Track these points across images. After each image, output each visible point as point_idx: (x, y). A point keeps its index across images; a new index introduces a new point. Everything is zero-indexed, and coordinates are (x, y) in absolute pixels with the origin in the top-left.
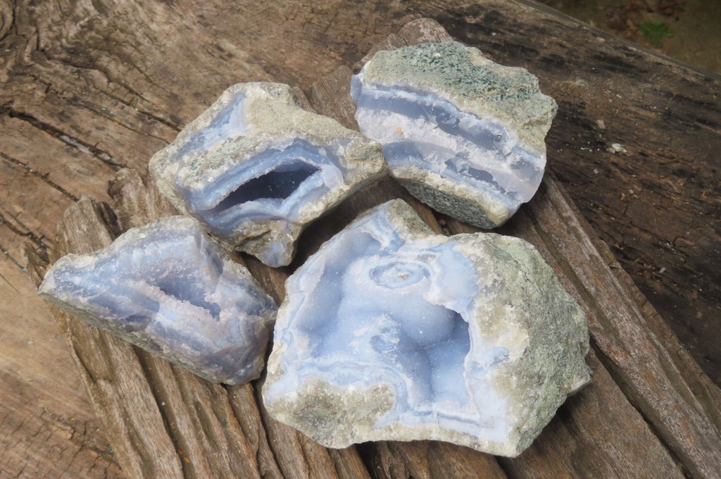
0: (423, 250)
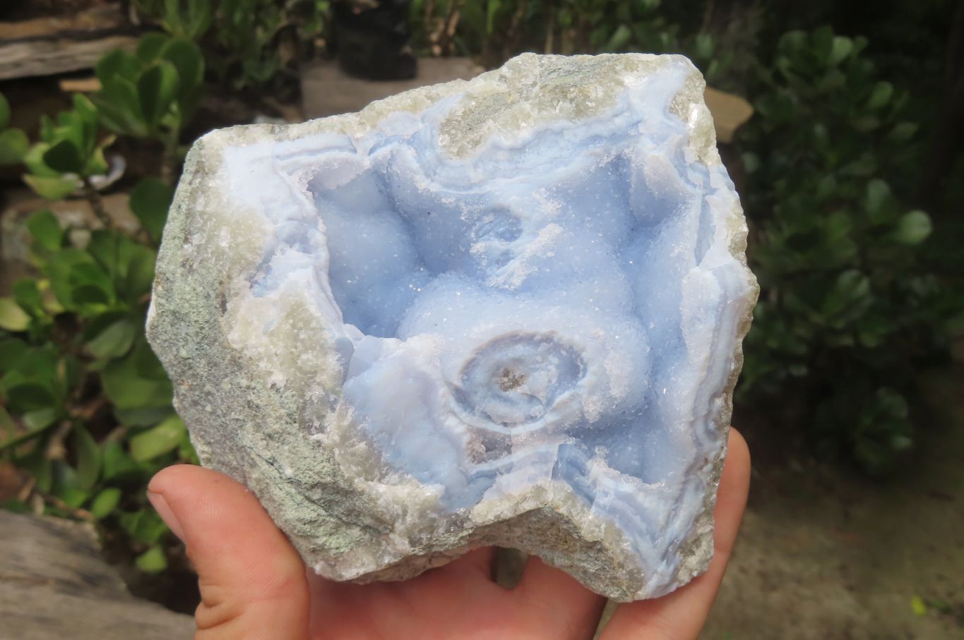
0: (509, 469)
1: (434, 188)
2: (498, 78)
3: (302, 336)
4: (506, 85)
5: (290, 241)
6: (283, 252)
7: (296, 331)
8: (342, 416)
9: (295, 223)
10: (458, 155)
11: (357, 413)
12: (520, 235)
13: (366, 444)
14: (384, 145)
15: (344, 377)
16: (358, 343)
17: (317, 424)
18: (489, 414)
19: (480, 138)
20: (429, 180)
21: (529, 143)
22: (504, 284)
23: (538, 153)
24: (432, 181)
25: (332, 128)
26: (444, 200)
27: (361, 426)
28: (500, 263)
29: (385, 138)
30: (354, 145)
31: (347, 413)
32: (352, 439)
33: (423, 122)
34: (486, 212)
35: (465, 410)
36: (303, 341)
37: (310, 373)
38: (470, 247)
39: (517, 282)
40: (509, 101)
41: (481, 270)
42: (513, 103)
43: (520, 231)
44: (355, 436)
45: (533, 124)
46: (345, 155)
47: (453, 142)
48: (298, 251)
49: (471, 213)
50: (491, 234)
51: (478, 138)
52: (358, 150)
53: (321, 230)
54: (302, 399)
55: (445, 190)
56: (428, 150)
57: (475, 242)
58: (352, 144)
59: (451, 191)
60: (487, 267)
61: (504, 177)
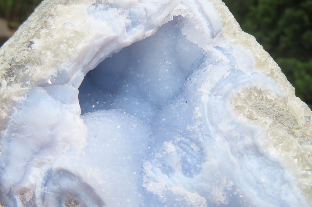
1: (205, 99)
2: (308, 115)
3: (62, 46)
4: (304, 123)
5: (131, 16)
6: (122, 13)
7: (65, 41)
8: (19, 94)
9: (144, 14)
10: (236, 107)
11: (22, 102)
12: (188, 176)
13: (6, 117)
14: (225, 54)
15: (43, 84)
16: (71, 87)
17: (12, 79)
18: (45, 198)
19: (256, 119)
20: (209, 93)
21: (266, 158)
22: (148, 177)
23: (260, 169)
24: (210, 95)
25: (224, 17)
26: (197, 109)
27: (16, 109)
28: (164, 167)
29: (230, 52)
30: (218, 35)
31: (21, 96)
32: (6, 106)
33: (252, 74)
34: (198, 143)
35: (44, 179)
36: (59, 48)
37: (40, 61)
38: (169, 141)
39: (151, 187)
40: (293, 130)
41: (154, 154)
42: (293, 133)
43: (191, 176)
44: (9, 107)
45: (283, 156)
46: (207, 31)
47: (245, 100)
48: (126, 23)
49: (194, 132)
50: (184, 153)
51: (255, 117)
52: (215, 39)
53: (146, 33)
54: (24, 64)
55: (206, 107)
56: (232, 84)
57: (173, 143)
58: (217, 34)
59: (206, 111)
60: (157, 158)
61: (232, 148)
